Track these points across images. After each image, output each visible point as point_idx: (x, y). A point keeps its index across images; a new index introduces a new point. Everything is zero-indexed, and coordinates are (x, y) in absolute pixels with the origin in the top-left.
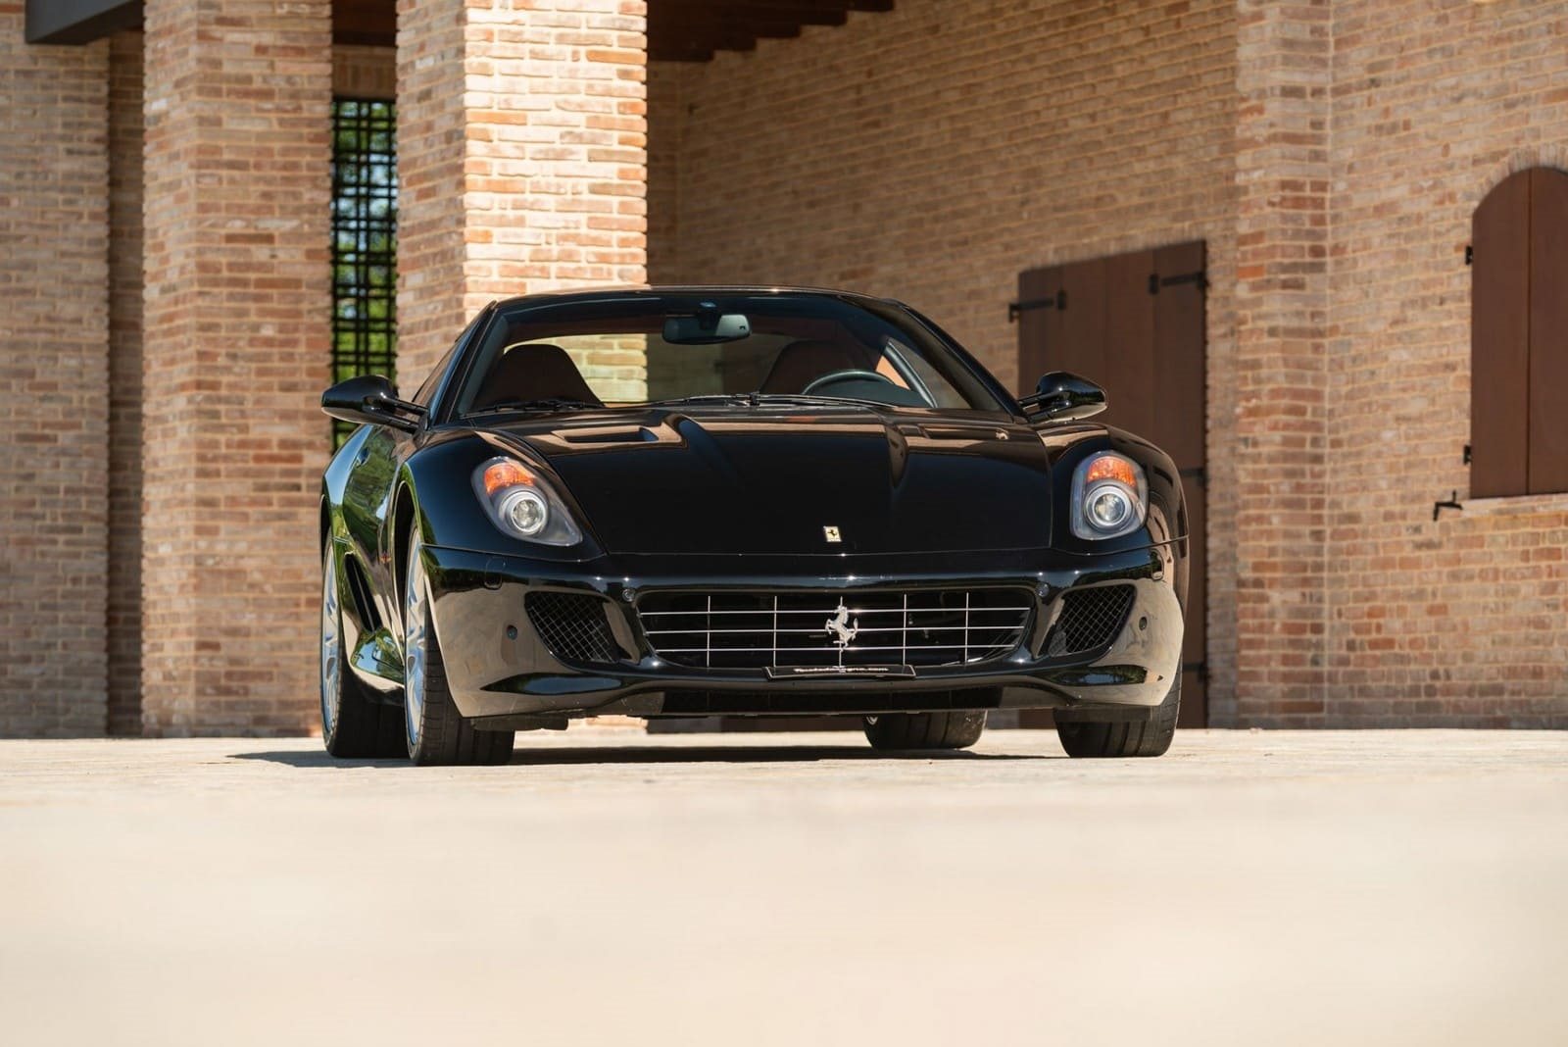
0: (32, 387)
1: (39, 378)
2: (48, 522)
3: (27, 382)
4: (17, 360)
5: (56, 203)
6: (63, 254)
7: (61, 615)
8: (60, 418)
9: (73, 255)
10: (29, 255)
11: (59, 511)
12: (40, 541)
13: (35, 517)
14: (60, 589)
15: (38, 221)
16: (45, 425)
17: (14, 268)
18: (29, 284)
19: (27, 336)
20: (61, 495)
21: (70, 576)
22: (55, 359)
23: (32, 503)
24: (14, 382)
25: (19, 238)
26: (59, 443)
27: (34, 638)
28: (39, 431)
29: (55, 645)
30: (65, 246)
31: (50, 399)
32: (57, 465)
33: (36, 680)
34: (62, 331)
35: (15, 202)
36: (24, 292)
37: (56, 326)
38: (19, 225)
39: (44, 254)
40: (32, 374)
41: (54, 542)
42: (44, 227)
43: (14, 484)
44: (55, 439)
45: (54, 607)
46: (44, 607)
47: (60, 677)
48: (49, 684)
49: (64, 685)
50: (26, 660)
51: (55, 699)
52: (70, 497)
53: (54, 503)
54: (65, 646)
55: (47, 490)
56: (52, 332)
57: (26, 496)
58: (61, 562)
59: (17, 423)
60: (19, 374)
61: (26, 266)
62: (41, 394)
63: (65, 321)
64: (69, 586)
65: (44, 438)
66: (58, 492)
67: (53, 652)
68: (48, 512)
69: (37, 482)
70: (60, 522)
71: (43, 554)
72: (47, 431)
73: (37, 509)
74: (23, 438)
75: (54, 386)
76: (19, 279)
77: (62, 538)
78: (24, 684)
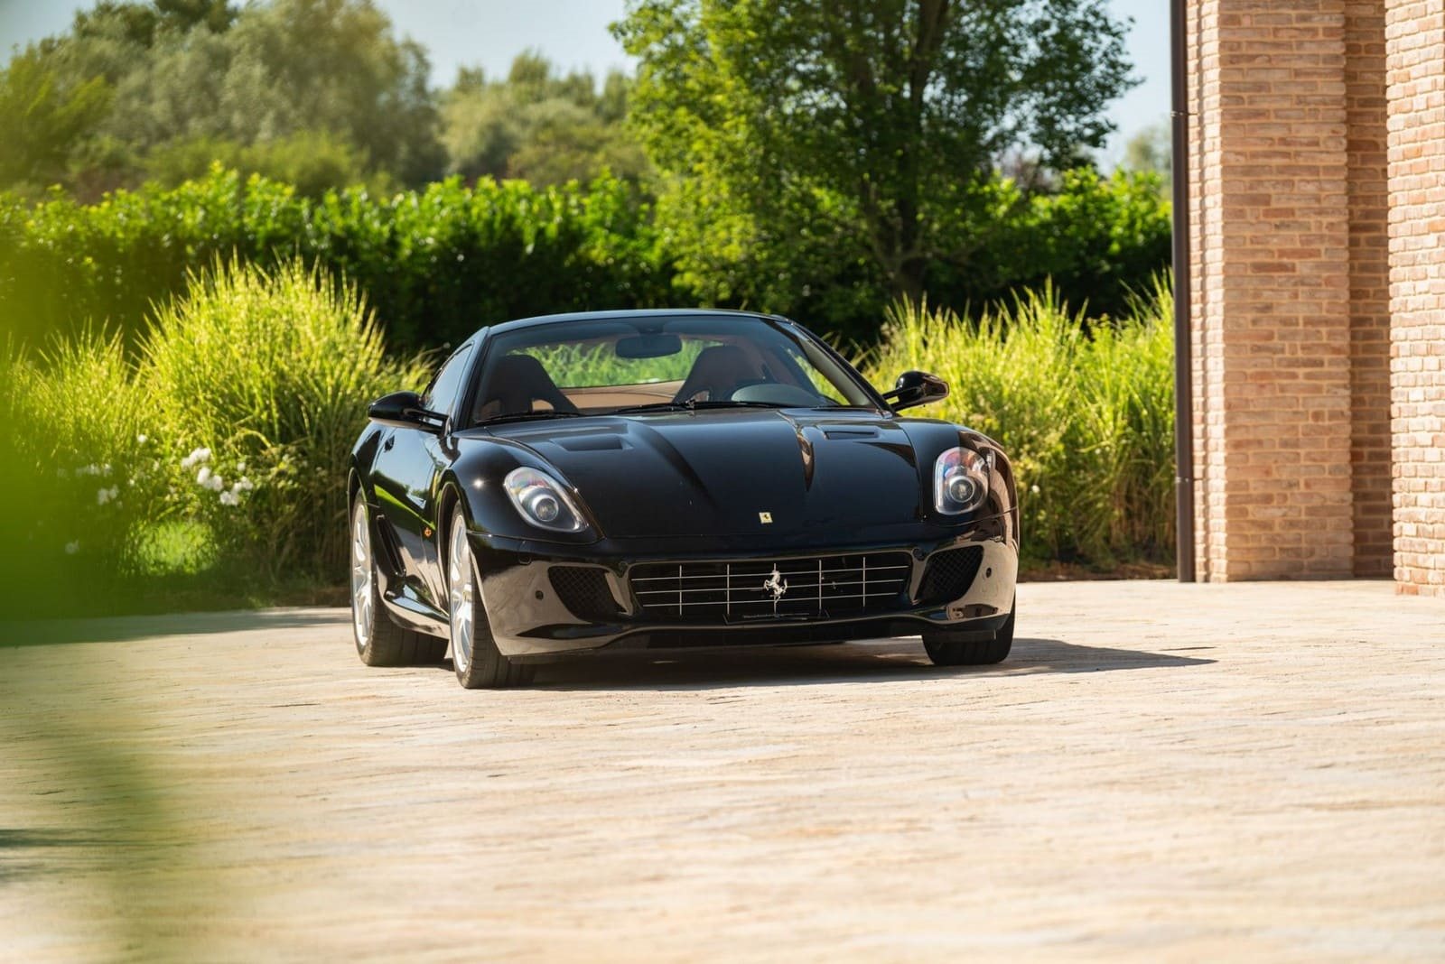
0: (1267, 214)
1: (1274, 205)
2: (1287, 355)
3: (1262, 208)
4: (1251, 188)
5: (1289, 20)
6: (1298, 73)
7: (1302, 451)
8: (1298, 246)
9: (1308, 74)
10: (1262, 76)
11: (1298, 343)
12: (1279, 375)
13: (1274, 351)
14: (1301, 424)
15: (1270, 39)
16: (1282, 253)
17: (1246, 90)
18: (1265, 106)
19: (1261, 161)
20: (1301, 327)
21: (1311, 411)
22: (1293, 183)
23: (1270, 336)
24: (1247, 208)
25: (1252, 58)
26: (1297, 273)
27: (1275, 476)
28: (1276, 260)
29: (1297, 484)
30: (1299, 65)
31: (1288, 226)
32: (1296, 295)
33: (1277, 521)
34: (1298, 154)
35: (1246, 22)
36: (1258, 114)
37: (1292, 149)
38: (1250, 44)
39: (1277, 76)
40: (1266, 200)
41: (1294, 376)
42: (1277, 45)
43: (1250, 316)
44: (1293, 269)
45: (1296, 445)
46: (1285, 444)
47: (1303, 517)
48: (1292, 524)
49: (1307, 525)
50: (1268, 499)
51: (1299, 540)
52: (1310, 328)
53: (1294, 334)
54: (1307, 485)
55: (1286, 322)
56: (1286, 155)
57: (1264, 327)
58: (1301, 396)
59: (1254, 252)
60: (1254, 200)
61: (1260, 87)
62: (1277, 221)
63: (1301, 144)
64: (1311, 422)
65: (1282, 267)
66: (1297, 324)
67: (1295, 491)
68: (1287, 344)
69: (1276, 313)
70: (1300, 354)
71: (1283, 389)
72: (1285, 260)
73: (1276, 342)
74: (1259, 267)
75: (1291, 212)
76: (1251, 103)
77: (1301, 371)
78: (1265, 525)
